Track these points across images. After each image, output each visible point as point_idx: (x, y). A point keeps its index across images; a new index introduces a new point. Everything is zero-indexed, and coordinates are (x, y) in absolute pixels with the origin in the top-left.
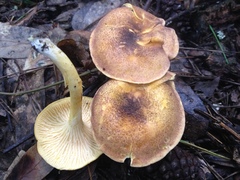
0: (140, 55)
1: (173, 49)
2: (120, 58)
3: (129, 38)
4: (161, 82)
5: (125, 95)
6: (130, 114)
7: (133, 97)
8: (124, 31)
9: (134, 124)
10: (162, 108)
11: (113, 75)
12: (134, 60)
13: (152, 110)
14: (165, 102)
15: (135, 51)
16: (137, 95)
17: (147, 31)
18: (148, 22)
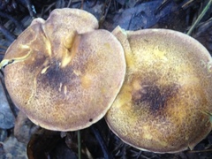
0: (83, 69)
1: (85, 20)
2: (81, 96)
3: (54, 76)
4: (128, 50)
5: (135, 101)
6: (164, 104)
7: (140, 92)
8: (44, 81)
9: (178, 101)
10: (165, 59)
11: (102, 110)
12: (89, 78)
13: (164, 72)
14: (157, 52)
15: (77, 73)
16: (137, 86)
17: (49, 47)
18: (36, 43)
